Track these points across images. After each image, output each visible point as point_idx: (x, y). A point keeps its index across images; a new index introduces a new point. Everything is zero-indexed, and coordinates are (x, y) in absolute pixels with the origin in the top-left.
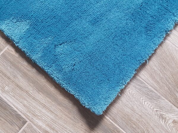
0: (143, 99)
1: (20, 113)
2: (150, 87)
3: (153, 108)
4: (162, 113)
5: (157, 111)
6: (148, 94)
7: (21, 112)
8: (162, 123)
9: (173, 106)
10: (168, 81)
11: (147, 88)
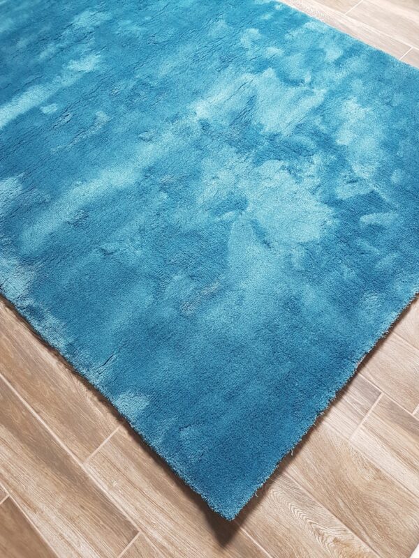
0: (291, 506)
1: (130, 520)
2: (301, 488)
3: (306, 519)
4: (317, 526)
5: (311, 523)
6: (299, 499)
7: (131, 518)
8: (318, 541)
9: (334, 517)
10: (326, 480)
11: (298, 489)
